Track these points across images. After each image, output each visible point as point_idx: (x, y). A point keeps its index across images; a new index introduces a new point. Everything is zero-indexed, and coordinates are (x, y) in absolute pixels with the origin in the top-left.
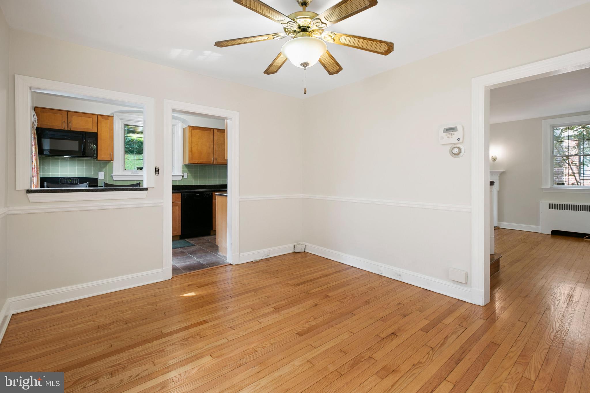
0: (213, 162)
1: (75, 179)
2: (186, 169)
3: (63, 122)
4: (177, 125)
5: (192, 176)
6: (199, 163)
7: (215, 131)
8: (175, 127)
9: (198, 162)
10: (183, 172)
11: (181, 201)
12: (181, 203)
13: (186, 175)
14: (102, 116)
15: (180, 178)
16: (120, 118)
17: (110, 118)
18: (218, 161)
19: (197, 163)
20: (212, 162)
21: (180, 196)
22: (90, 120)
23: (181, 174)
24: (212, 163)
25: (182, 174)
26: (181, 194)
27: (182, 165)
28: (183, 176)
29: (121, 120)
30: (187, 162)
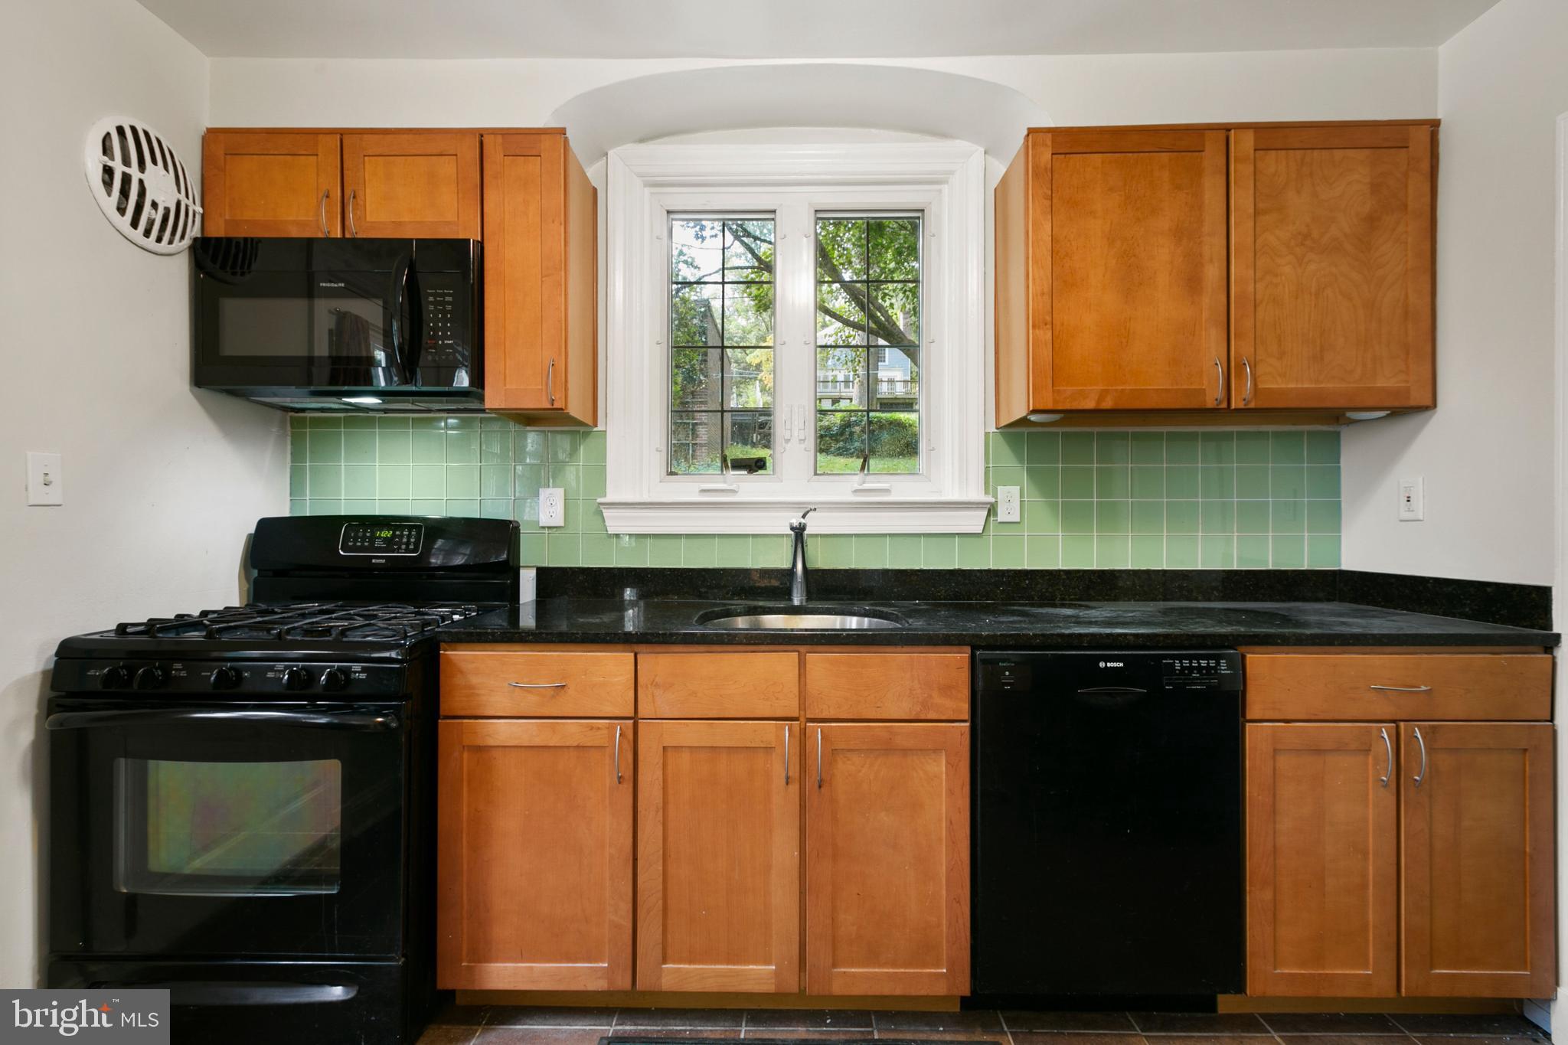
0: (1219, 392)
1: (410, 528)
2: (1009, 460)
3: (320, 196)
4: (952, 173)
5: (1053, 506)
6: (1108, 404)
7: (1245, 144)
8: (945, 188)
9: (1103, 394)
10: (990, 480)
11: (966, 716)
12: (973, 729)
13: (1011, 500)
14: (508, 135)
15: (973, 522)
16: (640, 175)
17: (546, 143)
18: (1261, 386)
19: (1090, 404)
20: (1213, 395)
21: (965, 676)
22: (447, 168)
23: (976, 494)
24: (1210, 403)
25: (987, 492)
26: (968, 649)
27: (987, 434)
28: (992, 510)
29: (647, 190)
30: (1019, 411)
